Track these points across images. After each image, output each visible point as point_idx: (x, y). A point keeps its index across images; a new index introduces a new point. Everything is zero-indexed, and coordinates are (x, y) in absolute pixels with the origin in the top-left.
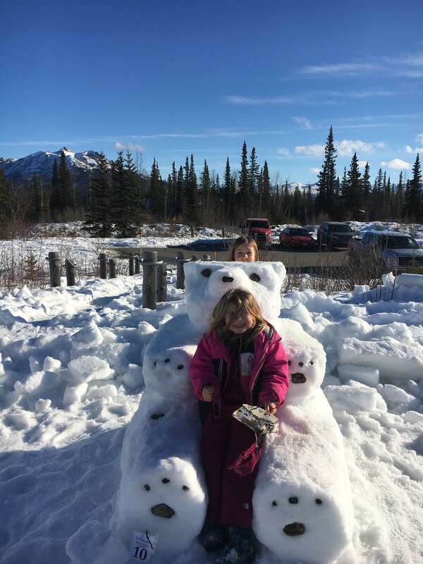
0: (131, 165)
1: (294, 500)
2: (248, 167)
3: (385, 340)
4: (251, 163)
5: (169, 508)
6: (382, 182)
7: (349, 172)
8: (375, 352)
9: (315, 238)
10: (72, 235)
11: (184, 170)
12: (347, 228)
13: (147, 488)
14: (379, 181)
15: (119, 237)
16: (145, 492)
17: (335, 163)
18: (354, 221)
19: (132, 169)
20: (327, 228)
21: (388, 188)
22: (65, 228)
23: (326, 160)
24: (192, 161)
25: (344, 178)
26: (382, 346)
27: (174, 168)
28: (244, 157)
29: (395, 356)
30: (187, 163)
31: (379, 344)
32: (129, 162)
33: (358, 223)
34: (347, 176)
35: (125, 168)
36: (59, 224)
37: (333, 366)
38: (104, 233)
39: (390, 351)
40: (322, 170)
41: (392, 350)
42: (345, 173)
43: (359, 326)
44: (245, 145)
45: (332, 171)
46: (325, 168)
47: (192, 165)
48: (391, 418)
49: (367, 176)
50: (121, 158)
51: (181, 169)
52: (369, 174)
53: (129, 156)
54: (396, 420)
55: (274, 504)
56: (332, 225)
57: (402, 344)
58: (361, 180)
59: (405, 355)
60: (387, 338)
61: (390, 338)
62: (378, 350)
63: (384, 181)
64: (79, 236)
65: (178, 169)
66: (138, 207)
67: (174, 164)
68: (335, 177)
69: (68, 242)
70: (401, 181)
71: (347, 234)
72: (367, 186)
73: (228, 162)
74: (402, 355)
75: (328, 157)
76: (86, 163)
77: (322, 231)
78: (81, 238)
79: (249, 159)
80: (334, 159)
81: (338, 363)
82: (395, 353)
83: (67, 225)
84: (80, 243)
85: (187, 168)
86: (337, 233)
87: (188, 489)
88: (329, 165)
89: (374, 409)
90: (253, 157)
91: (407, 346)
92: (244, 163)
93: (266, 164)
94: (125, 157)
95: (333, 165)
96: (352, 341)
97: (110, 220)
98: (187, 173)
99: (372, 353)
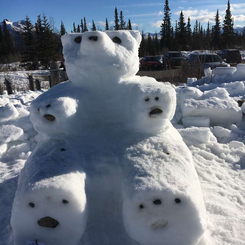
0: (46, 23)
1: (157, 202)
2: (119, 23)
3: (212, 99)
4: (120, 21)
5: (54, 220)
6: (198, 28)
7: (179, 23)
8: (206, 106)
9: (162, 62)
10: (14, 70)
11: (80, 27)
12: (179, 55)
13: (32, 205)
14: (196, 27)
15: (43, 69)
16: (31, 209)
17: (170, 18)
18: (183, 51)
19: (47, 26)
20: (168, 55)
21: (201, 31)
22: (9, 67)
23: (165, 16)
24: (85, 21)
25: (176, 27)
26: (211, 102)
27: (74, 26)
28: (116, 17)
29: (220, 107)
30: (82, 23)
31: (208, 101)
32: (45, 22)
33: (185, 52)
34: (178, 25)
35: (43, 26)
36: (5, 65)
37: (179, 119)
38: (34, 67)
39: (216, 105)
40: (163, 22)
41: (217, 104)
42: (176, 24)
43: (195, 92)
44: (116, 9)
45: (169, 23)
46: (164, 21)
47: (85, 24)
48: (221, 146)
49: (189, 25)
50: (40, 19)
51: (79, 27)
52: (190, 23)
53: (44, 18)
54: (224, 147)
55: (141, 207)
56: (171, 53)
57: (223, 100)
58: (186, 27)
59: (226, 107)
60: (213, 97)
61: (215, 97)
62: (208, 105)
63: (199, 28)
64: (19, 70)
65: (76, 27)
66: (53, 50)
67: (74, 24)
68: (171, 26)
69: (11, 74)
70: (208, 27)
71: (180, 58)
72: (190, 31)
73: (107, 21)
74: (224, 107)
75: (166, 14)
76: (21, 28)
77: (165, 58)
78: (19, 71)
79: (119, 18)
80: (169, 15)
81: (182, 117)
82: (219, 106)
83: (10, 65)
84: (19, 74)
85: (82, 26)
86: (174, 58)
87: (68, 202)
88: (167, 19)
89: (209, 141)
90: (121, 17)
91: (227, 101)
92: (117, 21)
93: (129, 21)
94: (42, 19)
95: (169, 19)
96: (190, 101)
97: (37, 59)
98: (83, 29)
99: (205, 107)
